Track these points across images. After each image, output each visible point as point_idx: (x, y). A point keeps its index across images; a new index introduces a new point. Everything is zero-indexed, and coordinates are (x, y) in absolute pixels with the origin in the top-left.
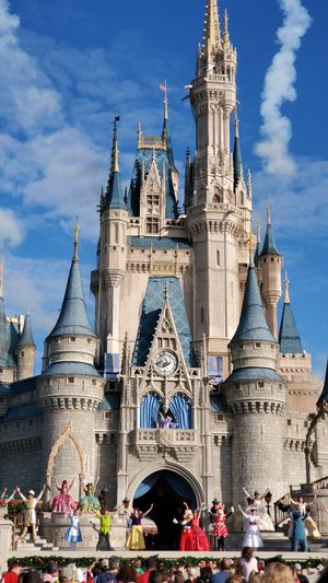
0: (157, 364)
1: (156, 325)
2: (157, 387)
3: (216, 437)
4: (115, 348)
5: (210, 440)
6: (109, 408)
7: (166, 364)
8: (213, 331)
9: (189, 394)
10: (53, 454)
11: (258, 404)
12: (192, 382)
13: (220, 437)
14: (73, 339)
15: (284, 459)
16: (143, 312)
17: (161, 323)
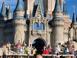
0: (37, 16)
1: (37, 8)
2: (37, 21)
3: (49, 32)
4: (28, 13)
5: (48, 32)
6: (27, 25)
7: (39, 16)
8: (49, 10)
9: (44, 23)
10: (16, 35)
11: (58, 25)
12: (45, 20)
13: (50, 32)
14: (19, 11)
15: (63, 37)
16: (34, 5)
17: (38, 8)
